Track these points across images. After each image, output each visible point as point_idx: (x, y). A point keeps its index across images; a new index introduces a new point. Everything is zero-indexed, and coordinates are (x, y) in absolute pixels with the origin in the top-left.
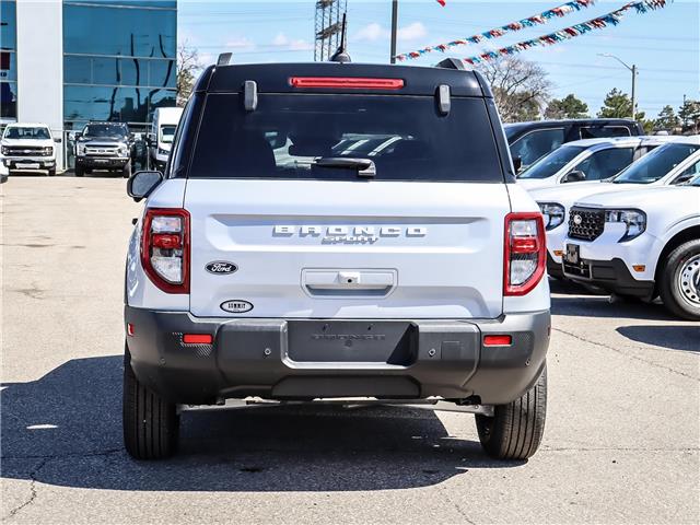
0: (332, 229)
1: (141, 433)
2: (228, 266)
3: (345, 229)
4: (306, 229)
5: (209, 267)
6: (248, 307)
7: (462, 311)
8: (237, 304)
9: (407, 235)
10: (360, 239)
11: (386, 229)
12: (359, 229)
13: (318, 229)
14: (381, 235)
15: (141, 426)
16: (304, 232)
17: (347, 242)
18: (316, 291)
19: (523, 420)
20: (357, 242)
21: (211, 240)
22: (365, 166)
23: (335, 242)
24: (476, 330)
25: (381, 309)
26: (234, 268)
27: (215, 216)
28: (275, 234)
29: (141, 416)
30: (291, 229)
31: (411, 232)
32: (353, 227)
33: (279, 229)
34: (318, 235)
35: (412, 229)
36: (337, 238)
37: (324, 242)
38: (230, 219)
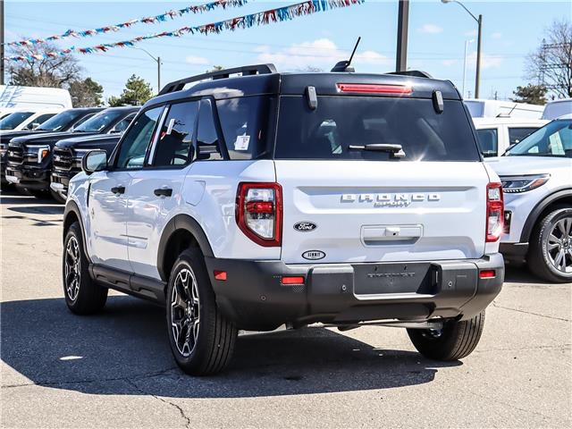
0: (381, 196)
1: (214, 355)
2: (310, 225)
3: (389, 196)
4: (363, 196)
5: (297, 226)
6: (322, 255)
7: (460, 254)
8: (314, 253)
9: (429, 200)
10: (399, 203)
11: (415, 195)
12: (399, 196)
13: (372, 196)
14: (413, 200)
15: (215, 350)
16: (362, 198)
17: (390, 206)
18: (369, 242)
19: (472, 330)
20: (397, 206)
21: (298, 206)
22: (397, 150)
23: (383, 206)
24: (475, 267)
25: (411, 254)
26: (314, 227)
27: (301, 188)
28: (342, 201)
29: (217, 341)
30: (354, 197)
31: (431, 198)
32: (394, 194)
33: (345, 197)
34: (371, 201)
35: (431, 195)
36: (385, 203)
37: (376, 206)
38: (311, 190)
